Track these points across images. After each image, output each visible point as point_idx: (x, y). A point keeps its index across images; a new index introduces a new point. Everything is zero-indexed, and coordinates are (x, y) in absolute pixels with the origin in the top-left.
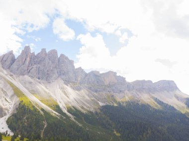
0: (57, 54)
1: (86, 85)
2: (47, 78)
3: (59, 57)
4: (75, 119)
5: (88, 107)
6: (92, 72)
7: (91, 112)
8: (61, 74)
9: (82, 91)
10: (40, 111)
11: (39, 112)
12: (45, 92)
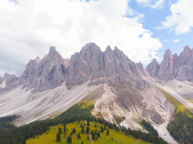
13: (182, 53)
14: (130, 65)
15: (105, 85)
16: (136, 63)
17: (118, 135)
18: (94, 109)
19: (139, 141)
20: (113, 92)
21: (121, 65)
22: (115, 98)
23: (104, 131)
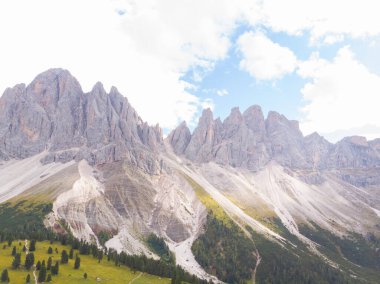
0: (261, 114)
1: (334, 171)
2: (248, 163)
3: (266, 117)
4: (318, 249)
5: (348, 222)
6: (347, 140)
7: (356, 235)
8: (275, 153)
9: (327, 185)
10: (245, 230)
11: (242, 232)
12: (249, 191)
13: (228, 119)
14: (138, 127)
15: (83, 163)
16: (150, 124)
17: (99, 266)
18: (50, 215)
19: (140, 275)
20: (97, 178)
21: (120, 124)
22: (101, 193)
23: (70, 261)
